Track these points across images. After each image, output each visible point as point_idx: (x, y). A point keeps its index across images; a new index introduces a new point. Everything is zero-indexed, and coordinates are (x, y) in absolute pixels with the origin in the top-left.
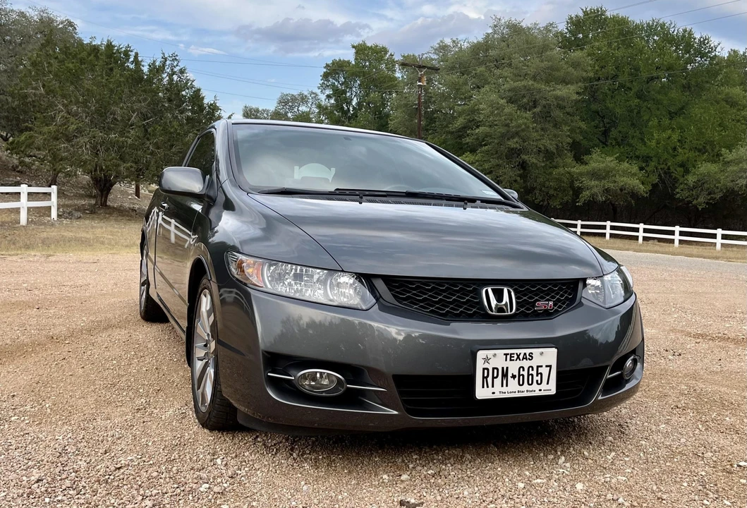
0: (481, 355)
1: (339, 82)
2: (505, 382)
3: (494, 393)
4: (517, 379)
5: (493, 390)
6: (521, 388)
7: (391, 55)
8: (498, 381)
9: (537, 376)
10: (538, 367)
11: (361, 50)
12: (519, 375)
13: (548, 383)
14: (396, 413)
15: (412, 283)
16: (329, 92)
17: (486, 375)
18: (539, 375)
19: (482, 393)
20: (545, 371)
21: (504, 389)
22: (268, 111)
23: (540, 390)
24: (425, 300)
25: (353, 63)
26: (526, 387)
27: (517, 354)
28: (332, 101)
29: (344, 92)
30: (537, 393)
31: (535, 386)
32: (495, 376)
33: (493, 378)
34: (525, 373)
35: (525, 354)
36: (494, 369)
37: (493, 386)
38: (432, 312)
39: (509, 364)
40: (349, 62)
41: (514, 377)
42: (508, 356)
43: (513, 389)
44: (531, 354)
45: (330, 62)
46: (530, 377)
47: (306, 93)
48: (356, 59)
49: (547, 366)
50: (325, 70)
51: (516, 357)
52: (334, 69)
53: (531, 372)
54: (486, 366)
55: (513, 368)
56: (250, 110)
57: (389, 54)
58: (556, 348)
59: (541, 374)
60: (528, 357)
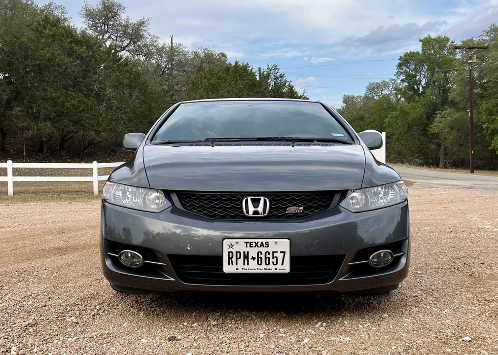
0: (226, 242)
1: (410, 69)
2: (246, 262)
3: (237, 269)
4: (256, 260)
5: (237, 267)
6: (259, 267)
7: (452, 42)
8: (241, 261)
9: (273, 258)
10: (273, 252)
11: (426, 42)
12: (258, 258)
13: (282, 264)
14: (174, 280)
15: (194, 195)
16: (403, 77)
17: (231, 256)
18: (275, 258)
19: (227, 269)
20: (280, 256)
21: (246, 266)
22: (361, 97)
23: (276, 269)
24: (201, 206)
25: (421, 53)
26: (264, 266)
27: (255, 242)
28: (406, 84)
29: (415, 76)
30: (273, 271)
31: (271, 266)
32: (238, 257)
33: (237, 259)
34: (263, 256)
35: (262, 243)
36: (237, 252)
37: (237, 264)
38: (205, 214)
39: (248, 249)
40: (418, 53)
41: (253, 258)
42: (248, 244)
43: (253, 267)
44: (267, 243)
45: (402, 55)
46: (267, 259)
47: (387, 80)
48: (423, 50)
49: (281, 252)
50: (399, 61)
51: (254, 245)
52: (406, 60)
53: (267, 256)
54: (231, 250)
55: (253, 252)
56: (348, 98)
57: (451, 41)
58: (288, 239)
59: (277, 258)
60: (265, 245)
